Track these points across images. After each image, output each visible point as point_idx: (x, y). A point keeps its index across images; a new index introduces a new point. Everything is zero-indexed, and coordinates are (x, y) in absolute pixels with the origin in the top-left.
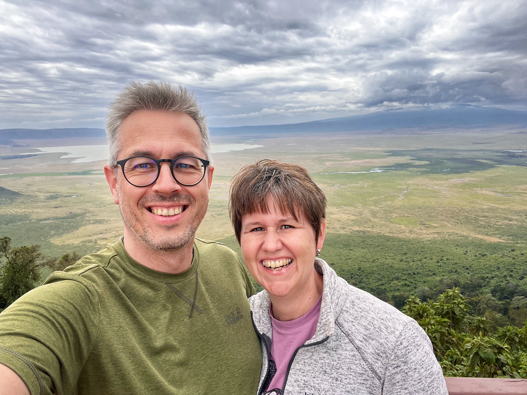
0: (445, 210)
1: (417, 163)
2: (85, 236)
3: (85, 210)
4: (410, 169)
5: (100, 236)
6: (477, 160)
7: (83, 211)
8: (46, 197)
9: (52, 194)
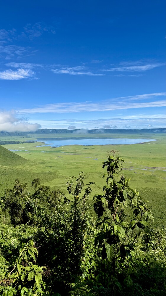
5: (62, 185)
7: (55, 171)
8: (39, 162)
9: (42, 161)
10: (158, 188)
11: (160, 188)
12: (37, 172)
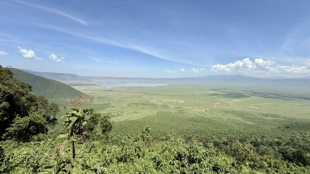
0: (232, 111)
1: (221, 94)
2: (108, 111)
3: (109, 102)
4: (218, 96)
6: (243, 94)
9: (99, 97)
10: (169, 112)
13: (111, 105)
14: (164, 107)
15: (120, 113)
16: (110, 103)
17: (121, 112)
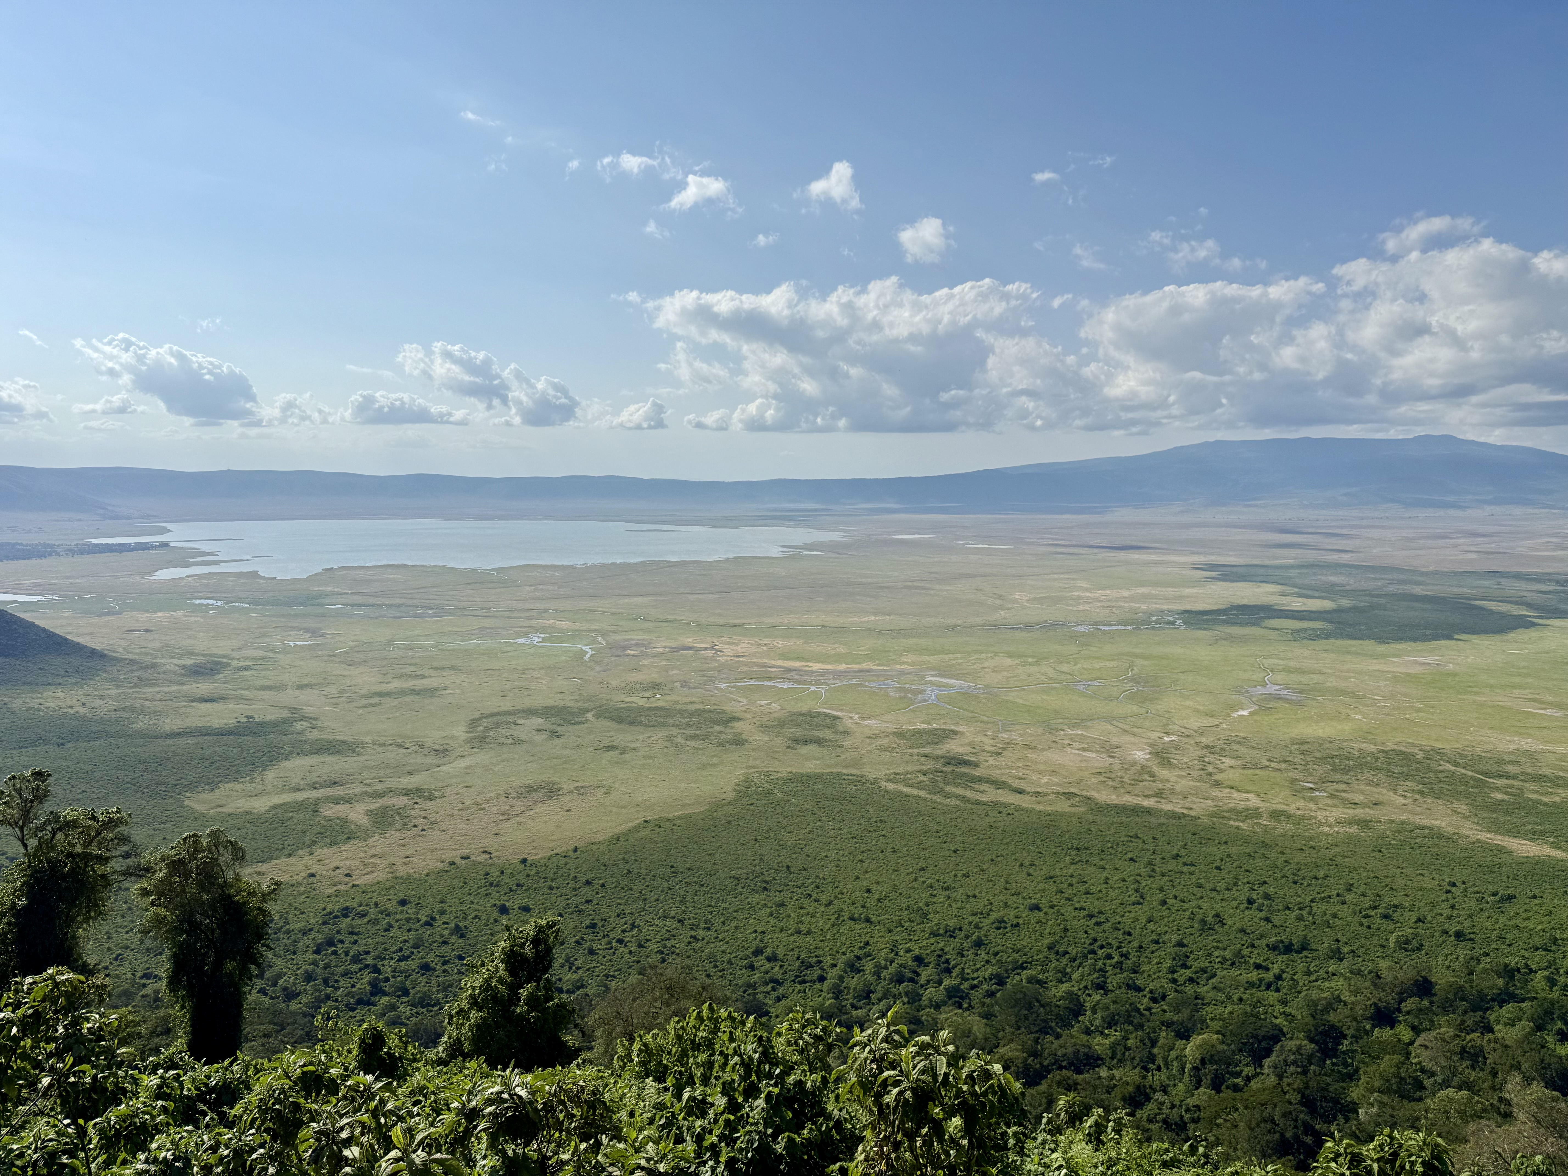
0: (1383, 751)
1: (1297, 604)
2: (286, 789)
3: (294, 710)
4: (1273, 622)
6: (1477, 603)
7: (285, 714)
8: (183, 667)
9: (201, 659)
10: (845, 771)
11: (853, 771)
12: (170, 724)
13: (315, 735)
14: (798, 732)
15: (401, 801)
16: (303, 718)
17: (407, 793)
